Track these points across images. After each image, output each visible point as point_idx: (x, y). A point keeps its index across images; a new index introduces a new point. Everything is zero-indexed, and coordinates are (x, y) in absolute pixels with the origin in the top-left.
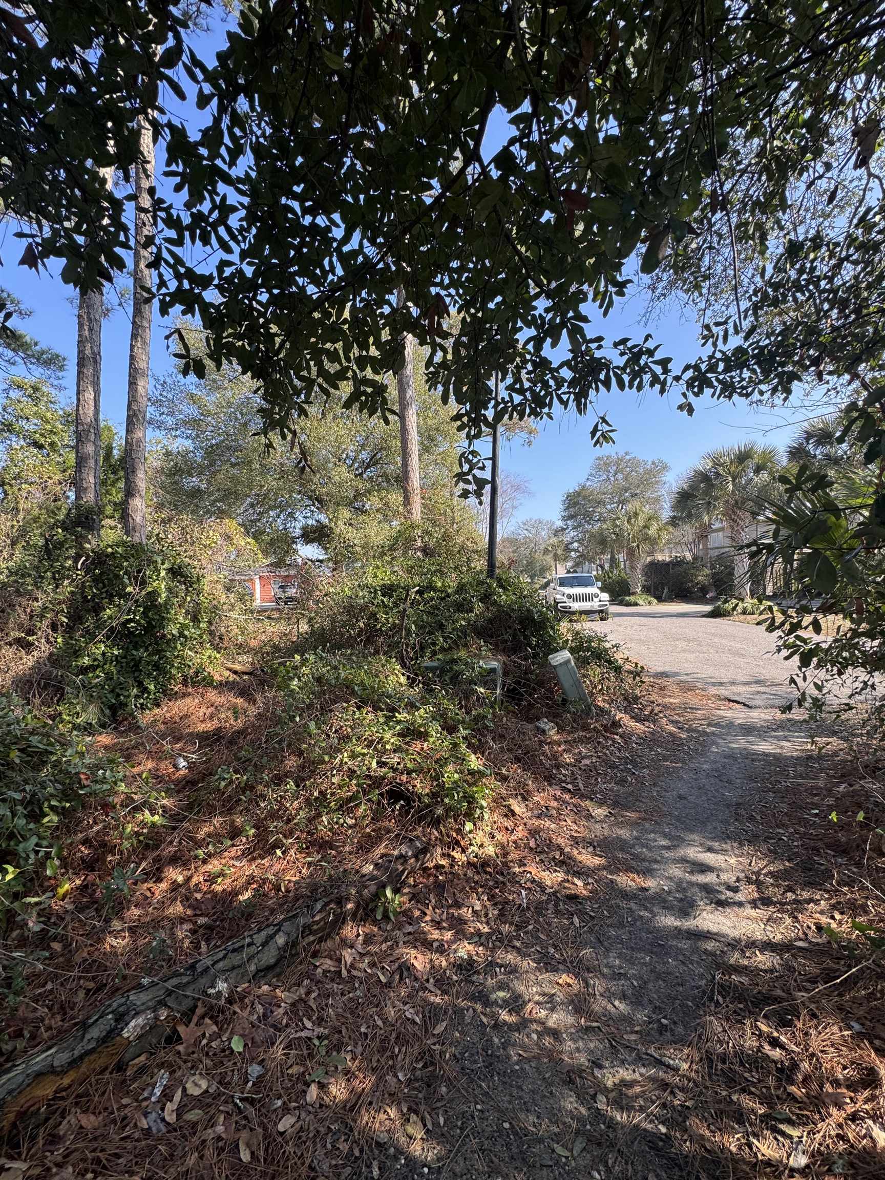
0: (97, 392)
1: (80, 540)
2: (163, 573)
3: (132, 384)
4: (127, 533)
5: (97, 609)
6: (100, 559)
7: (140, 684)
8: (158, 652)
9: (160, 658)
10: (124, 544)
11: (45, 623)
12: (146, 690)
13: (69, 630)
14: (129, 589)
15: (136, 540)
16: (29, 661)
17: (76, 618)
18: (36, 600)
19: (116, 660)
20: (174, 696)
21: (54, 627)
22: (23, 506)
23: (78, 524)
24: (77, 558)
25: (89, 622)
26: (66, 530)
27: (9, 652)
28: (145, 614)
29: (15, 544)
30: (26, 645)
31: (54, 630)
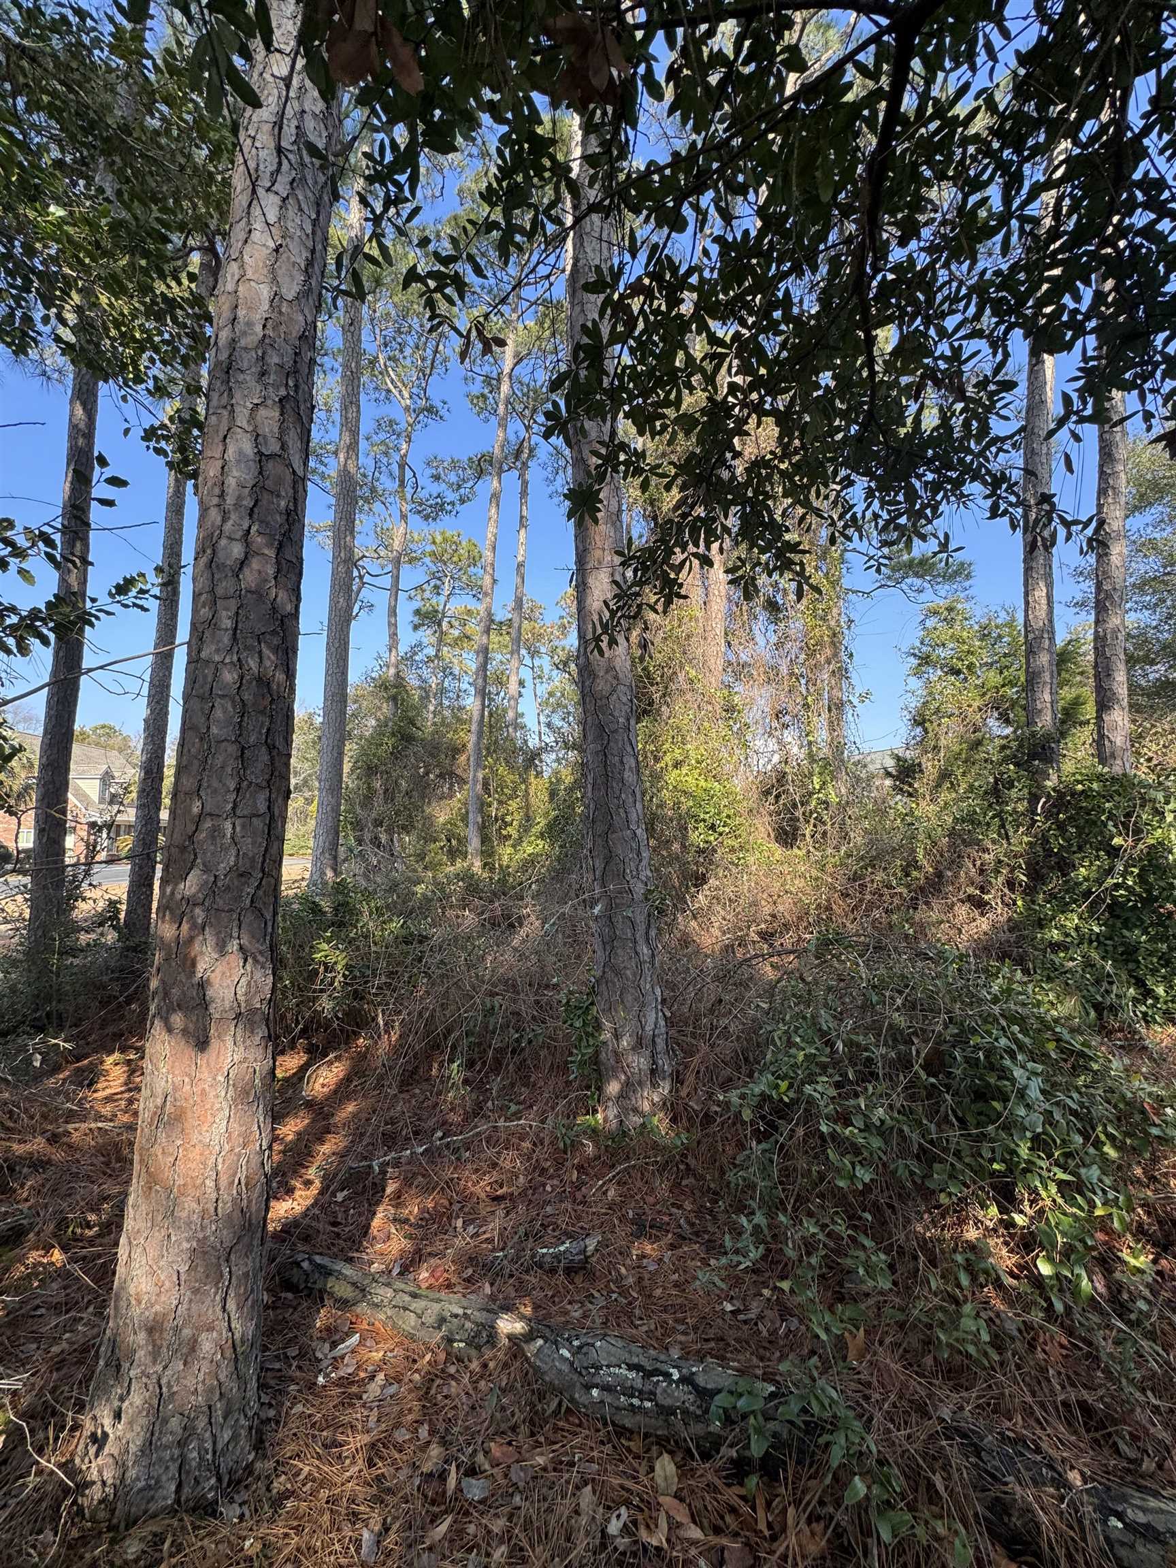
0: (1050, 586)
1: (1036, 777)
2: (1169, 817)
4: (1103, 761)
5: (1065, 867)
6: (1063, 800)
7: (1140, 983)
10: (1100, 777)
11: (1001, 879)
12: (1148, 993)
13: (1030, 891)
14: (1117, 841)
15: (1117, 770)
16: (983, 924)
17: (1036, 876)
18: (986, 850)
19: (1098, 940)
21: (1011, 884)
22: (943, 742)
23: (1033, 756)
24: (1034, 799)
25: (1054, 882)
26: (1017, 765)
27: (962, 911)
28: (1142, 877)
29: (939, 786)
30: (980, 905)
31: (1012, 890)
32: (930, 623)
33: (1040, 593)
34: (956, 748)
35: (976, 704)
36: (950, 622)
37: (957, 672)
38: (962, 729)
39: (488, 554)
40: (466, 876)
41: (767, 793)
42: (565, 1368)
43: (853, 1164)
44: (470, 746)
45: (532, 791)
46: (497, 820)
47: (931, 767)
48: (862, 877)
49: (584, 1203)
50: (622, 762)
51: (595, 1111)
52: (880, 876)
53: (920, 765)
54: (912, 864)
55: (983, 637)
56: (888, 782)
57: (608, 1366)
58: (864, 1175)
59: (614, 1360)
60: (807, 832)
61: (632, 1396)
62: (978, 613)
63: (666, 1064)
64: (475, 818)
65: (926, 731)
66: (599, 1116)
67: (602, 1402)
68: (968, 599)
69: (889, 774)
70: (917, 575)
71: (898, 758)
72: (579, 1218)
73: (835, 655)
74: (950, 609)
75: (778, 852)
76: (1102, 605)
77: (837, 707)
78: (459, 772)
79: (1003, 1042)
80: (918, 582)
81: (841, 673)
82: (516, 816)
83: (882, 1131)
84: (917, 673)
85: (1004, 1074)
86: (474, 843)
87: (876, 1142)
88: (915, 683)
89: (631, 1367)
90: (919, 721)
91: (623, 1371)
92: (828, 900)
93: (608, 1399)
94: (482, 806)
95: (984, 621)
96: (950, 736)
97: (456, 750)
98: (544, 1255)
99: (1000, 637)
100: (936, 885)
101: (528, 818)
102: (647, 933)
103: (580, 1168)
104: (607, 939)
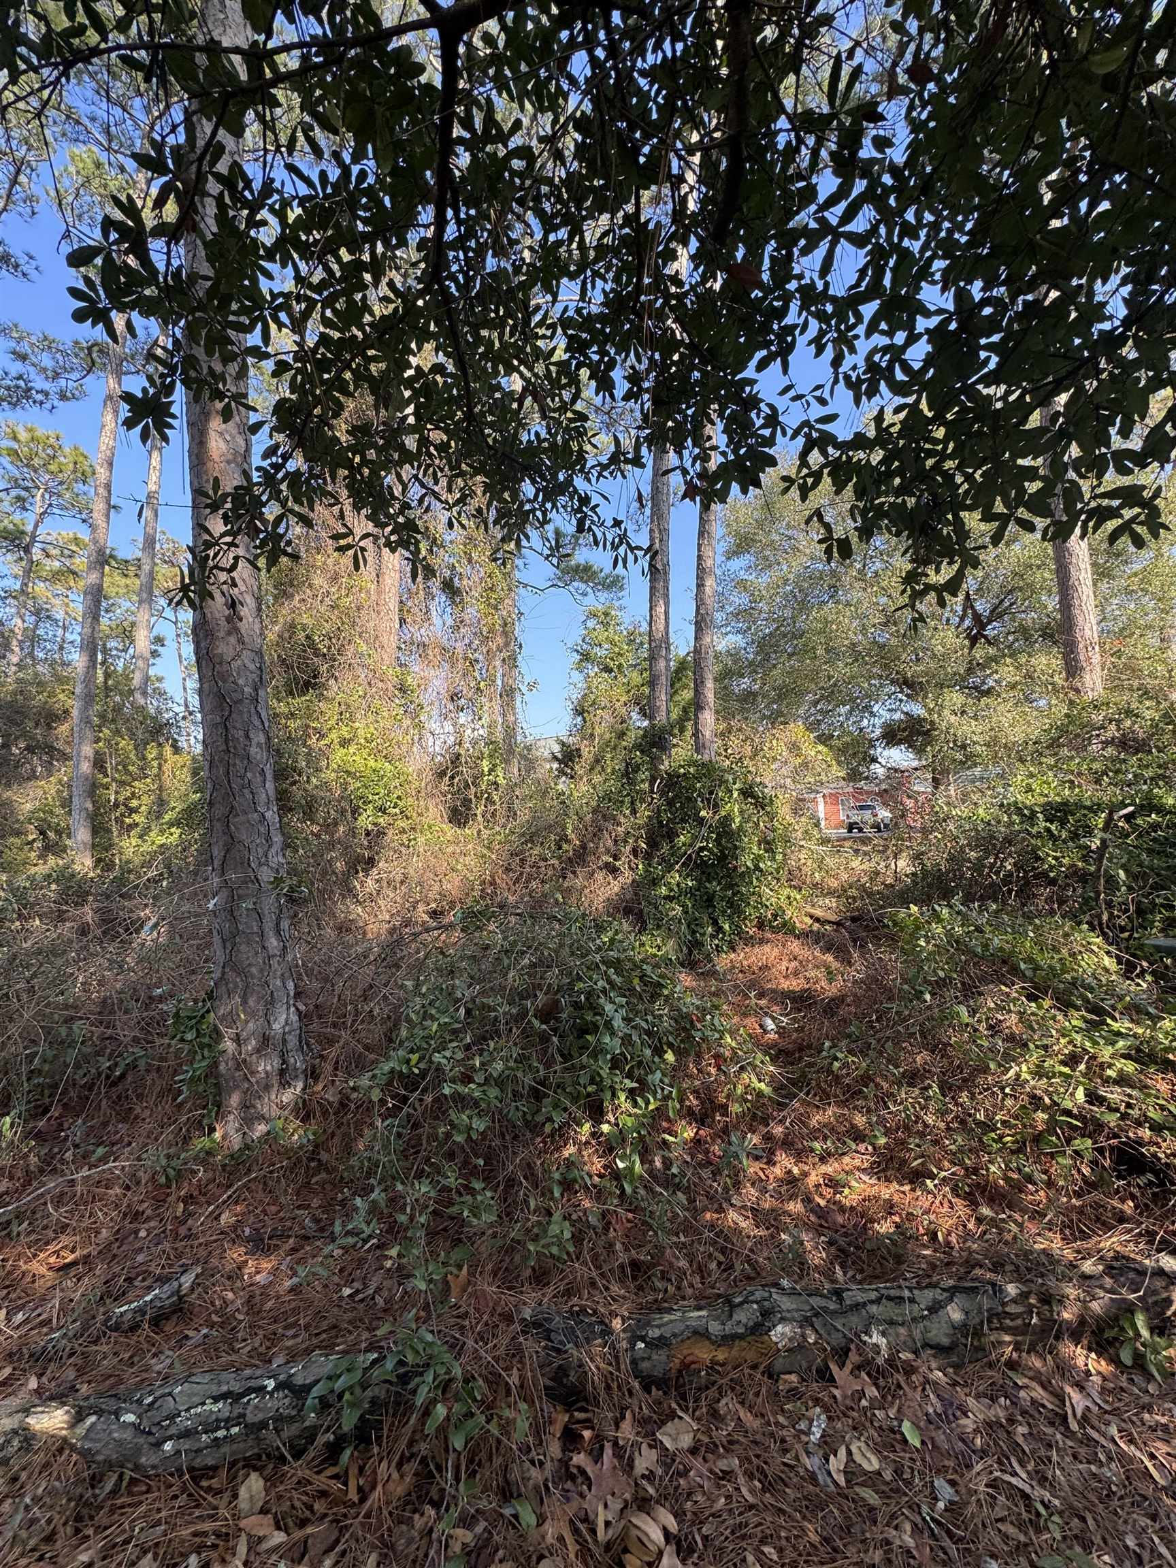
0: (667, 605)
1: (654, 762)
2: (735, 794)
3: (700, 586)
4: (697, 751)
5: (671, 835)
6: (673, 781)
7: (715, 922)
8: (731, 886)
9: (734, 894)
10: (695, 763)
11: (628, 848)
12: (720, 929)
13: (648, 856)
14: (703, 813)
15: (706, 757)
16: (615, 887)
17: (653, 844)
18: (619, 824)
19: (691, 892)
20: (750, 941)
21: (635, 852)
22: (598, 731)
23: (653, 745)
24: (652, 780)
25: (665, 849)
26: (642, 752)
27: (600, 876)
28: (718, 841)
29: (592, 769)
30: (613, 870)
31: (636, 856)
32: (591, 624)
33: (660, 609)
34: (607, 736)
35: (623, 699)
36: (606, 625)
37: (610, 671)
38: (612, 720)
39: (102, 472)
40: (65, 878)
41: (442, 774)
42: (128, 1435)
43: (470, 1118)
44: (75, 713)
45: (167, 767)
46: (116, 805)
47: (588, 752)
48: (522, 852)
49: (188, 1237)
50: (247, 737)
51: (212, 1130)
52: (536, 851)
53: (578, 750)
54: (565, 838)
55: (630, 642)
56: (555, 765)
57: (188, 1410)
58: (479, 1125)
59: (196, 1400)
60: (479, 812)
61: (218, 1429)
62: (627, 621)
63: (297, 1061)
64: (83, 804)
65: (584, 720)
66: (217, 1135)
67: (178, 1452)
68: (621, 608)
69: (555, 758)
70: (581, 579)
71: (563, 744)
72: (179, 1257)
73: (507, 644)
74: (606, 614)
75: (450, 831)
76: (701, 624)
77: (509, 693)
78: (60, 745)
79: (601, 983)
80: (582, 586)
81: (511, 662)
82: (146, 799)
83: (500, 1082)
84: (579, 667)
85: (598, 1010)
86: (83, 835)
87: (493, 1092)
88: (577, 677)
89: (216, 1399)
90: (580, 711)
91: (210, 1406)
92: (492, 877)
93: (185, 1445)
94: (93, 788)
95: (631, 628)
96: (603, 726)
97: (51, 718)
98: (122, 1314)
99: (642, 643)
100: (582, 856)
101: (161, 802)
102: (278, 924)
103: (188, 1199)
104: (227, 934)
